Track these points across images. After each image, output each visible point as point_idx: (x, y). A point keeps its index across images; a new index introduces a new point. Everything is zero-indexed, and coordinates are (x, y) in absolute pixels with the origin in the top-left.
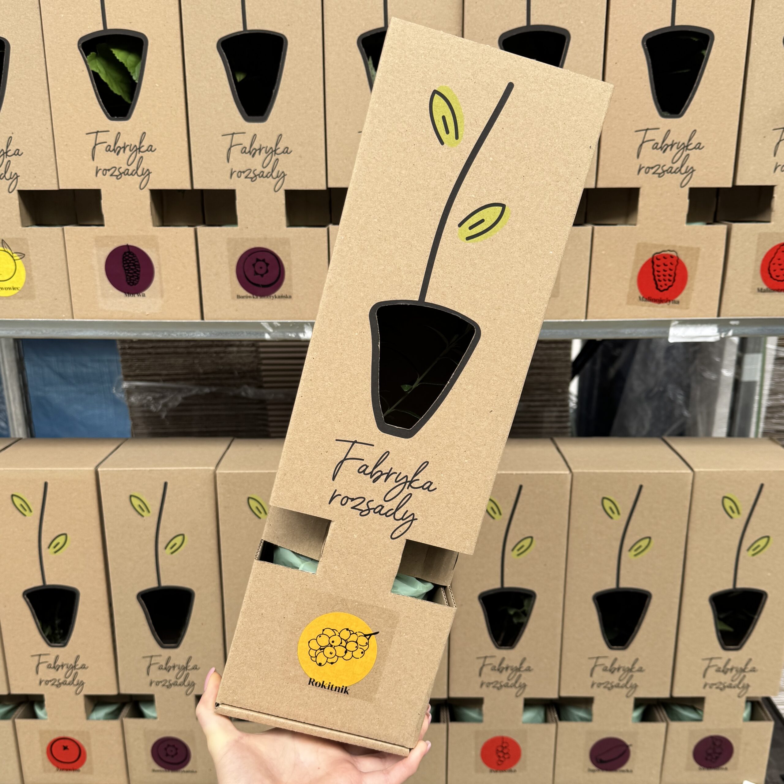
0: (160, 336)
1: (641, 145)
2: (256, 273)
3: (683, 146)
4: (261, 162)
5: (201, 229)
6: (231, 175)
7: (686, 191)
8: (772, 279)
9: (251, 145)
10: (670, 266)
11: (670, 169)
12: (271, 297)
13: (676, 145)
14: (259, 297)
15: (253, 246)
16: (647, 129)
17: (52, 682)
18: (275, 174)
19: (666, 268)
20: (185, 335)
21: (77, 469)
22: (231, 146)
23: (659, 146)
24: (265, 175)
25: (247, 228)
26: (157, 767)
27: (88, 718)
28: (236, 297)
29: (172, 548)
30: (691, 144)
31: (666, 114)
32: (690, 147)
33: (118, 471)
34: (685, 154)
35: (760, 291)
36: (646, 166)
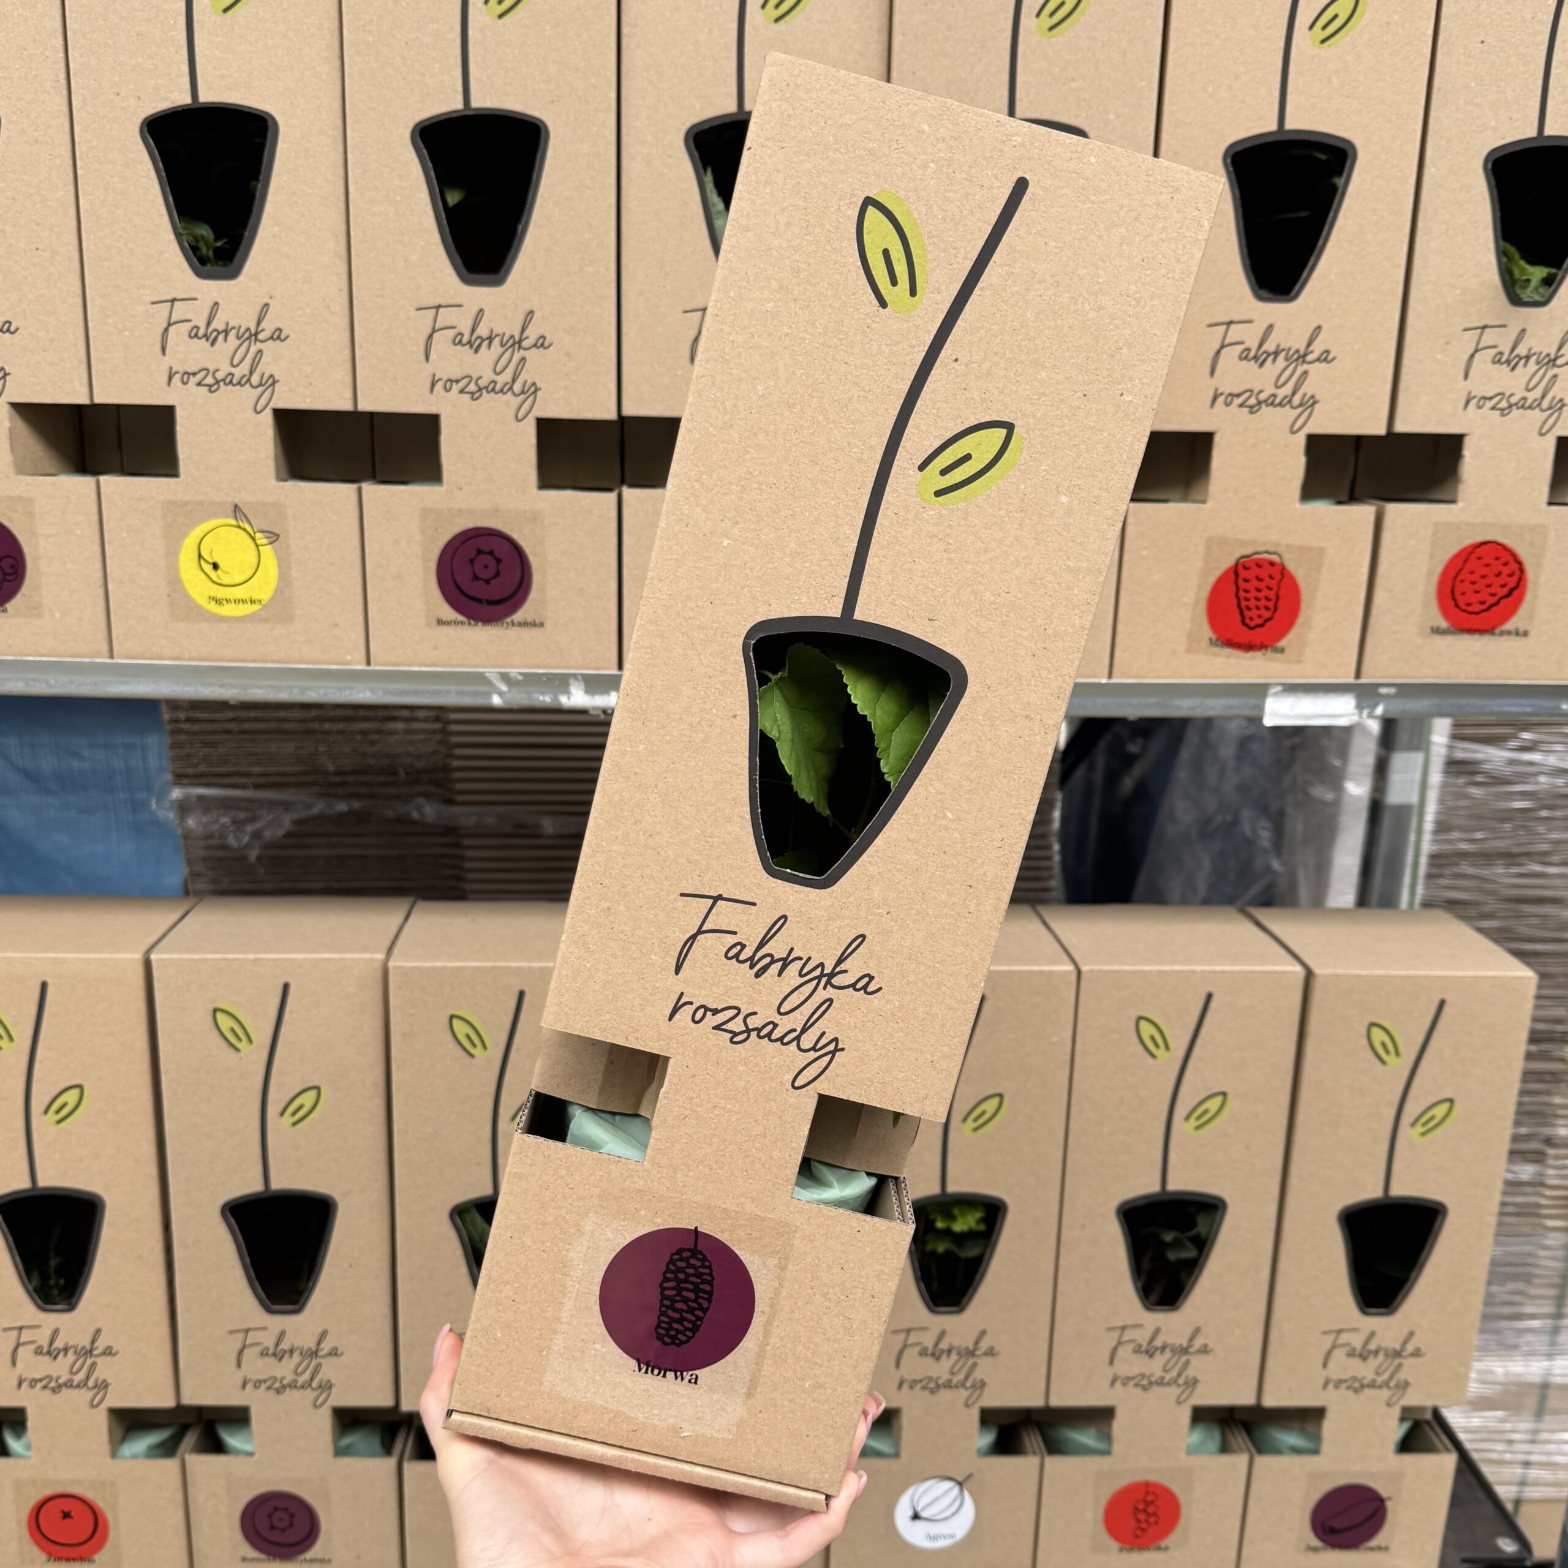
0: (284, 696)
1: (1218, 352)
2: (476, 578)
3: (1296, 356)
4: (492, 362)
5: (372, 490)
6: (433, 385)
7: (1300, 441)
8: (1457, 610)
9: (473, 331)
10: (1268, 581)
11: (1272, 399)
12: (505, 625)
13: (1284, 353)
14: (480, 624)
15: (471, 525)
16: (1231, 323)
17: (44, 1383)
18: (517, 387)
19: (1262, 585)
20: (335, 693)
21: (108, 956)
22: (434, 331)
23: (1252, 354)
24: (498, 388)
25: (461, 489)
26: (252, 1553)
27: (114, 1454)
28: (434, 622)
29: (294, 1114)
30: (1312, 352)
31: (1264, 293)
32: (1310, 358)
33: (192, 960)
34: (1300, 370)
35: (1437, 631)
36: (1227, 392)
